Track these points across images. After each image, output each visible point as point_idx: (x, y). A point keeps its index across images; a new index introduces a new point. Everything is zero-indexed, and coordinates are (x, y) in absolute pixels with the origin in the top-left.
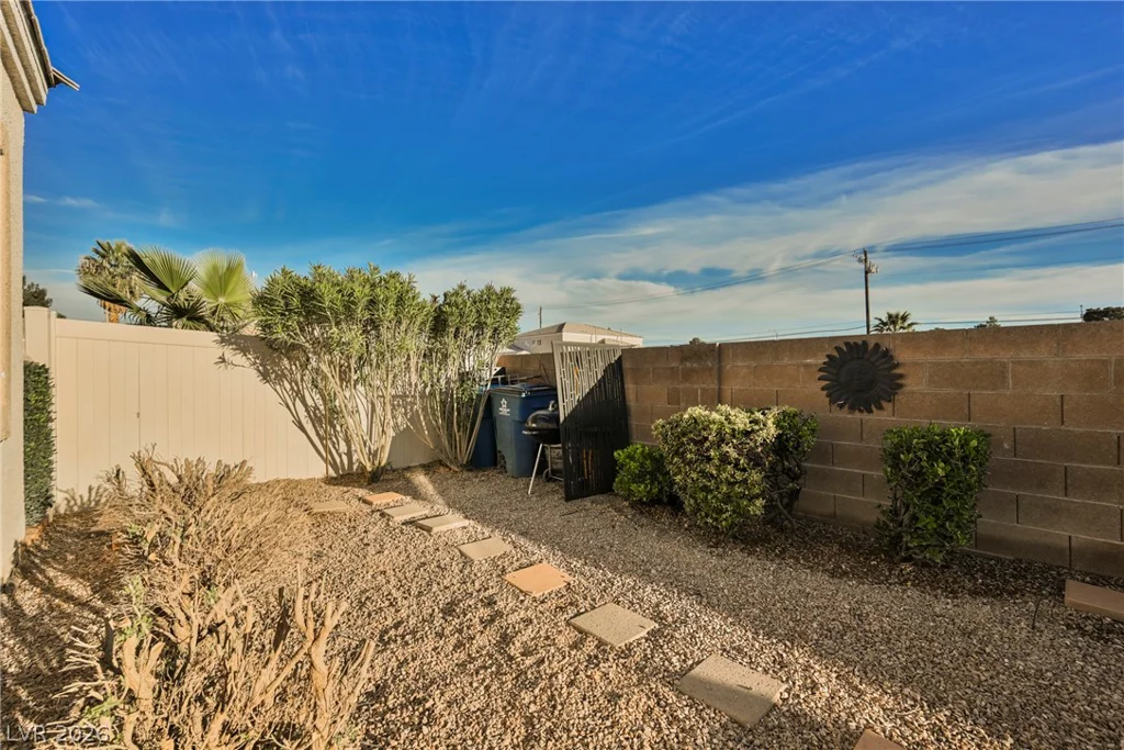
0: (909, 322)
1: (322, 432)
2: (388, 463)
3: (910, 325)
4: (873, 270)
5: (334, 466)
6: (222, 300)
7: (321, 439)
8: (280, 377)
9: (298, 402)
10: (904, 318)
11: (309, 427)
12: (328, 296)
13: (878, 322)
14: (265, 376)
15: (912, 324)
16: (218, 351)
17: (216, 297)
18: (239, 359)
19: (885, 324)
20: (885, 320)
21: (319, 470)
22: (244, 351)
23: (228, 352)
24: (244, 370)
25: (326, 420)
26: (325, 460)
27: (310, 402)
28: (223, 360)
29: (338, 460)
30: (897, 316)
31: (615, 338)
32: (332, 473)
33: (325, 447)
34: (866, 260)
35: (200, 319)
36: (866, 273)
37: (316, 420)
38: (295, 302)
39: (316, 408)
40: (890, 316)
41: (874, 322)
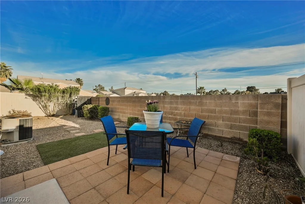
1: (44, 109)
2: (56, 114)
4: (198, 77)
5: (47, 114)
6: (28, 86)
7: (44, 110)
8: (36, 100)
9: (40, 104)
10: (203, 88)
12: (42, 89)
13: (198, 89)
14: (34, 100)
15: (205, 89)
16: (25, 96)
17: (26, 86)
18: (29, 97)
19: (199, 89)
20: (199, 88)
21: (44, 115)
22: (30, 96)
23: (27, 97)
24: (30, 99)
25: (45, 107)
26: (45, 113)
27: (42, 104)
28: (26, 98)
29: (47, 113)
31: (139, 91)
32: (46, 115)
33: (45, 111)
34: (196, 75)
35: (23, 90)
36: (196, 77)
37: (43, 107)
38: (37, 90)
39: (43, 105)
40: (200, 87)
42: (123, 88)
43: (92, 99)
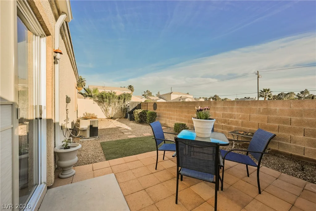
0: (270, 91)
2: (114, 117)
3: (270, 92)
4: (260, 77)
6: (95, 94)
8: (101, 105)
9: (103, 109)
10: (268, 90)
11: (104, 112)
12: (104, 96)
13: (261, 91)
14: (99, 105)
15: (271, 92)
17: (94, 93)
18: (96, 103)
19: (262, 92)
21: (105, 117)
23: (94, 102)
24: (96, 104)
25: (106, 111)
28: (94, 103)
29: (107, 116)
30: (266, 90)
31: (185, 96)
32: (107, 118)
33: (106, 114)
34: (258, 74)
35: (92, 97)
36: (258, 77)
37: (105, 111)
38: (101, 96)
39: (105, 109)
40: (264, 90)
41: (260, 91)
42: (169, 93)
43: (141, 104)
